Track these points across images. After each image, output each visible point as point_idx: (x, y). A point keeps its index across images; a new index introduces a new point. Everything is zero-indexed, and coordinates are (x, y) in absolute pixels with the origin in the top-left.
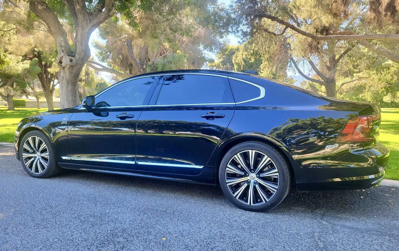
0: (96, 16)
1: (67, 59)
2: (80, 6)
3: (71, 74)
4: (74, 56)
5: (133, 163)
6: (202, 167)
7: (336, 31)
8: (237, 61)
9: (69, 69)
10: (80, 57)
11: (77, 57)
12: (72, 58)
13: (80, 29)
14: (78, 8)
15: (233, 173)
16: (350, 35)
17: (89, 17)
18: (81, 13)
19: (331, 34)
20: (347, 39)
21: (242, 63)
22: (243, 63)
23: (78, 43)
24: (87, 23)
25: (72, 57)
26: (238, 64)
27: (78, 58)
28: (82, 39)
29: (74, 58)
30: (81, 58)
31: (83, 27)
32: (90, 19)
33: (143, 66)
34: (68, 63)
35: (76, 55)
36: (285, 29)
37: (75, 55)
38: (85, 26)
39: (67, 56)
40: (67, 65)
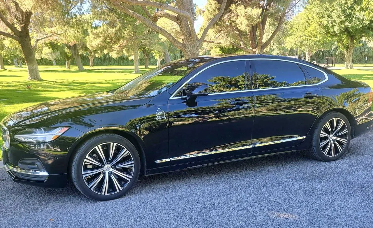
5: (251, 147)
6: (304, 137)
15: (323, 137)
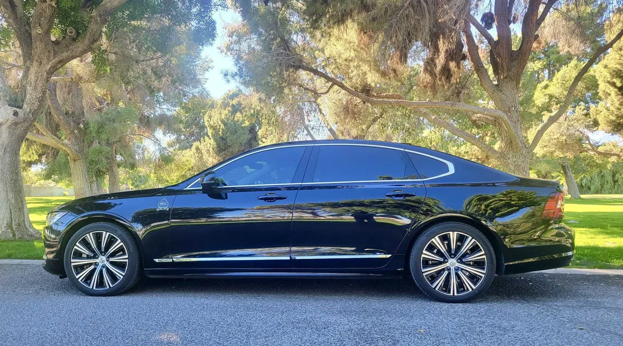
0: (67, 46)
1: (9, 111)
2: (42, 29)
3: (12, 135)
4: (21, 108)
7: (381, 93)
8: (212, 123)
9: (10, 127)
10: (32, 108)
11: (26, 109)
12: (18, 110)
13: (35, 64)
14: (39, 32)
16: (399, 99)
17: (53, 47)
18: (41, 40)
19: (373, 96)
20: (409, 105)
21: (220, 126)
22: (222, 126)
23: (30, 86)
24: (49, 56)
25: (17, 107)
26: (213, 128)
27: (28, 110)
28: (37, 80)
29: (21, 110)
30: (33, 111)
31: (41, 62)
32: (54, 51)
33: (79, 124)
34: (10, 118)
35: (25, 106)
36: (331, 87)
37: (23, 105)
38: (45, 62)
39: (7, 106)
40: (7, 121)
